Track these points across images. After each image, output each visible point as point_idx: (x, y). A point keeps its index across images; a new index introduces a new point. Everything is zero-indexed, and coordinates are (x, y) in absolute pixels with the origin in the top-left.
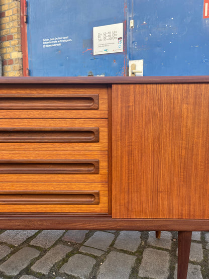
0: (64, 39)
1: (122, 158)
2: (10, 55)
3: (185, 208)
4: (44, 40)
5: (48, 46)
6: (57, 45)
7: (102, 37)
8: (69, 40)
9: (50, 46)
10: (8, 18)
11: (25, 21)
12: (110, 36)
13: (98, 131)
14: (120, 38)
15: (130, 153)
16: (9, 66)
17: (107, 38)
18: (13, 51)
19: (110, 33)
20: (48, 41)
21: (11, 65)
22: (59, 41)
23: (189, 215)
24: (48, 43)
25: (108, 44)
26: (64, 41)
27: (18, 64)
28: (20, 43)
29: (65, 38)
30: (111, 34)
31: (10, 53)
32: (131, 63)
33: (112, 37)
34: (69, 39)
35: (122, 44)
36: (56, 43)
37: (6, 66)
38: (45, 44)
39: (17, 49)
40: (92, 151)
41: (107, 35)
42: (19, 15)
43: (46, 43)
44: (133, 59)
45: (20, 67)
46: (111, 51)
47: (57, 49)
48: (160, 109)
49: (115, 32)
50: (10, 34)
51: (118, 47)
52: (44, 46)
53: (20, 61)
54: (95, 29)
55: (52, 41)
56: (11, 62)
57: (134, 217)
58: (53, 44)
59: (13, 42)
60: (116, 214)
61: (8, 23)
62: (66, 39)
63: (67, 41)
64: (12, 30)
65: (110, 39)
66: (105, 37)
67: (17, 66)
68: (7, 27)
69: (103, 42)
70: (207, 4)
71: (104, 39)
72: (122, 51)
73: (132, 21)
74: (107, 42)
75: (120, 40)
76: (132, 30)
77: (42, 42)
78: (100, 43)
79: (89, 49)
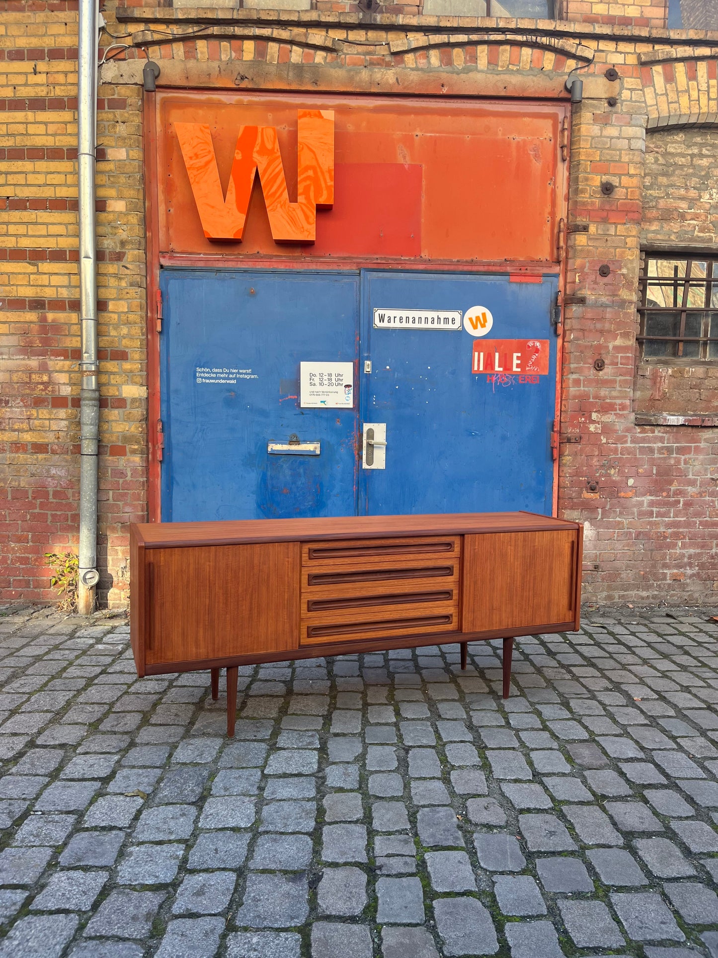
0: (242, 374)
1: (470, 586)
2: (118, 390)
3: (510, 620)
4: (198, 369)
5: (207, 381)
6: (228, 382)
7: (317, 380)
8: (253, 377)
9: (213, 381)
10: (115, 316)
11: (159, 329)
12: (330, 380)
13: (453, 567)
14: (347, 386)
15: (475, 583)
16: (116, 412)
17: (326, 382)
18: (126, 383)
19: (330, 375)
20: (208, 373)
21: (121, 410)
22: (231, 376)
23: (512, 625)
24: (207, 375)
25: (327, 393)
26: (241, 376)
27: (140, 410)
28: (145, 368)
29: (244, 371)
30: (333, 377)
31: (118, 386)
32: (366, 427)
33: (334, 381)
34: (252, 374)
35: (351, 396)
36: (224, 379)
37: (106, 411)
38: (202, 378)
39: (138, 379)
40: (449, 582)
41: (326, 378)
42: (144, 314)
43: (202, 375)
44: (370, 422)
45: (143, 415)
46: (331, 404)
47: (228, 388)
48: (494, 550)
49: (339, 375)
50: (122, 348)
51: (344, 399)
52: (199, 381)
53: (144, 403)
54: (303, 365)
55: (216, 373)
56: (121, 403)
57: (477, 630)
58: (220, 378)
59: (127, 366)
60: (465, 629)
61: (116, 327)
62: (246, 374)
63: (248, 377)
64: (125, 342)
65: (330, 384)
66: (321, 380)
67: (138, 412)
68: (113, 333)
69: (318, 388)
70: (476, 354)
71: (320, 384)
72: (351, 406)
73: (368, 362)
74: (325, 388)
75: (347, 389)
76: (368, 376)
77: (195, 372)
78: (313, 388)
79: (292, 397)
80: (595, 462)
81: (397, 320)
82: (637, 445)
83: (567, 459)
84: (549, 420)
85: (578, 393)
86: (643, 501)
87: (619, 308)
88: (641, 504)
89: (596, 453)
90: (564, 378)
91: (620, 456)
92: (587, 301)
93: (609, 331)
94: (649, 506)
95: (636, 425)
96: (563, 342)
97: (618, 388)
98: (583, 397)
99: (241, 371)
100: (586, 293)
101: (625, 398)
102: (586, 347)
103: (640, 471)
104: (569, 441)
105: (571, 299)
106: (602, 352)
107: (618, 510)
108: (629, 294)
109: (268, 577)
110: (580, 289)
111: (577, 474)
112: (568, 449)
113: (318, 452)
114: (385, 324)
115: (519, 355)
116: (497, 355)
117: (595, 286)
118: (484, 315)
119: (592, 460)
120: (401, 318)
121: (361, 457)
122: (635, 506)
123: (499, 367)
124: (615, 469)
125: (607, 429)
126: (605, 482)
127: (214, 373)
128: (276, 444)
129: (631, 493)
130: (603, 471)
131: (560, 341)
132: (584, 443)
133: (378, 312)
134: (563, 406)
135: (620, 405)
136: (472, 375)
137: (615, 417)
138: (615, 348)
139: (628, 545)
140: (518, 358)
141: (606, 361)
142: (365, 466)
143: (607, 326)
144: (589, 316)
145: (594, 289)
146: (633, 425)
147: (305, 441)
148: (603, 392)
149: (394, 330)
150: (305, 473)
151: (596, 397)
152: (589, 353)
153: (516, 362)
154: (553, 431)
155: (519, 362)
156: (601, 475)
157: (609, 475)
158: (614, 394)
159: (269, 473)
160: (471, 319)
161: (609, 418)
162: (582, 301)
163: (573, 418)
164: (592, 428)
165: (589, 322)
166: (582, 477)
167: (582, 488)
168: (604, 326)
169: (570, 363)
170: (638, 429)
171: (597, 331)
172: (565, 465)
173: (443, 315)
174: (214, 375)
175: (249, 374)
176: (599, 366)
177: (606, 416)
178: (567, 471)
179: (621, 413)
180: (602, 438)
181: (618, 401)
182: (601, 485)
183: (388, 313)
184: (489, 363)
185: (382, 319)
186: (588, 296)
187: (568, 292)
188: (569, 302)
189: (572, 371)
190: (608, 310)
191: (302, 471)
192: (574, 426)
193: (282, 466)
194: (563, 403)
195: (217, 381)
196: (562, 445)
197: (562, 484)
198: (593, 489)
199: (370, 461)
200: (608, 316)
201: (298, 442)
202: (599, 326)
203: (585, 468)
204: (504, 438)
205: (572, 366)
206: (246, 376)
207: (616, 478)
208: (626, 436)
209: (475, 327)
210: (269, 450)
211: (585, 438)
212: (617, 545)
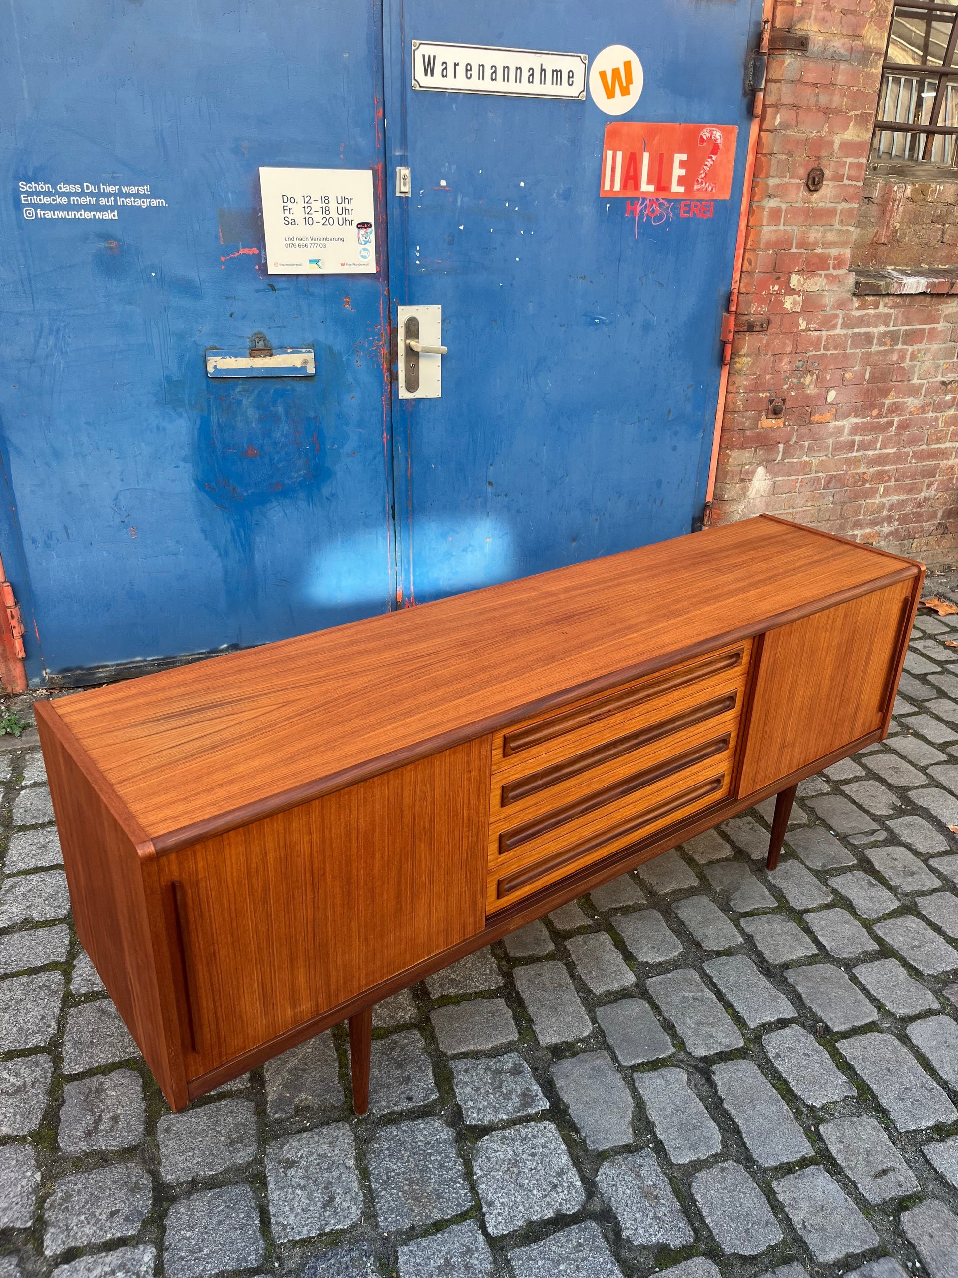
0: (128, 196)
4: (23, 186)
5: (49, 215)
6: (99, 215)
7: (298, 212)
8: (155, 203)
9: (62, 214)
12: (326, 210)
13: (735, 694)
14: (363, 225)
17: (318, 217)
19: (325, 199)
20: (47, 194)
22: (103, 201)
24: (46, 200)
25: (321, 242)
26: (129, 202)
29: (134, 190)
30: (333, 205)
32: (404, 313)
33: (334, 214)
34: (152, 195)
35: (371, 247)
36: (88, 208)
38: (36, 206)
41: (317, 206)
43: (35, 199)
44: (411, 302)
46: (330, 268)
47: (103, 232)
48: (803, 646)
49: (344, 199)
51: (357, 255)
52: (29, 214)
54: (267, 174)
55: (69, 195)
58: (78, 207)
63: (143, 203)
65: (327, 222)
66: (307, 211)
69: (301, 230)
70: (610, 153)
71: (306, 221)
72: (372, 269)
73: (403, 172)
74: (318, 230)
75: (363, 231)
76: (404, 201)
77: (17, 193)
78: (291, 230)
79: (247, 251)
80: (785, 365)
81: (461, 70)
82: (850, 332)
83: (744, 362)
84: (723, 289)
85: (774, 238)
86: (844, 426)
87: (859, 64)
88: (840, 431)
89: (789, 349)
90: (754, 205)
91: (822, 351)
92: (811, 46)
93: (838, 111)
94: (851, 434)
95: (854, 294)
96: (760, 131)
97: (838, 226)
98: (781, 245)
99: (125, 189)
100: (810, 28)
101: (843, 244)
102: (798, 142)
103: (848, 376)
104: (751, 328)
105: (784, 40)
106: (823, 153)
107: (806, 443)
108: (878, 35)
109: (432, 821)
110: (802, 19)
111: (756, 387)
112: (748, 343)
113: (311, 370)
114: (435, 82)
115: (684, 157)
116: (646, 155)
117: (827, 14)
118: (627, 65)
119: (781, 360)
120: (468, 68)
121: (394, 377)
122: (831, 435)
123: (649, 182)
124: (812, 376)
125: (810, 304)
126: (796, 398)
127: (62, 194)
128: (224, 355)
129: (828, 414)
130: (795, 380)
131: (754, 127)
132: (773, 331)
133: (422, 51)
134: (746, 261)
135: (835, 259)
136: (601, 201)
137: (825, 281)
138: (844, 145)
139: (813, 498)
140: (683, 164)
141: (827, 173)
142: (403, 394)
143: (837, 100)
144: (810, 77)
145: (824, 20)
146: (849, 295)
147: (283, 349)
148: (814, 234)
149: (455, 95)
150: (287, 413)
151: (802, 244)
152: (801, 156)
153: (678, 172)
154: (728, 310)
155: (683, 172)
156: (791, 388)
157: (801, 386)
158: (831, 237)
159: (214, 418)
160: (603, 75)
161: (816, 284)
162: (802, 44)
163: (763, 285)
164: (788, 303)
165: (808, 91)
166: (763, 392)
167: (760, 412)
168: (831, 101)
169: (768, 176)
170: (856, 303)
171: (819, 110)
172: (739, 372)
173: (552, 62)
174: (64, 201)
175: (145, 196)
176: (814, 182)
177: (812, 281)
178: (743, 382)
179: (835, 273)
180: (801, 321)
181: (834, 252)
182: (788, 404)
183: (444, 53)
184: (631, 177)
185: (429, 68)
186: (812, 35)
187: (778, 24)
188: (779, 44)
189: (771, 192)
190: (843, 66)
191: (280, 409)
192: (761, 301)
193: (239, 403)
194: (747, 255)
195: (72, 215)
196: (737, 336)
197: (731, 406)
198: (776, 412)
199: (413, 385)
200: (841, 79)
201: (268, 351)
202: (823, 99)
203: (768, 377)
204: (647, 327)
205: (772, 182)
206: (139, 202)
207: (811, 391)
208: (837, 316)
209: (610, 94)
210: (210, 369)
211: (776, 320)
212: (798, 500)
